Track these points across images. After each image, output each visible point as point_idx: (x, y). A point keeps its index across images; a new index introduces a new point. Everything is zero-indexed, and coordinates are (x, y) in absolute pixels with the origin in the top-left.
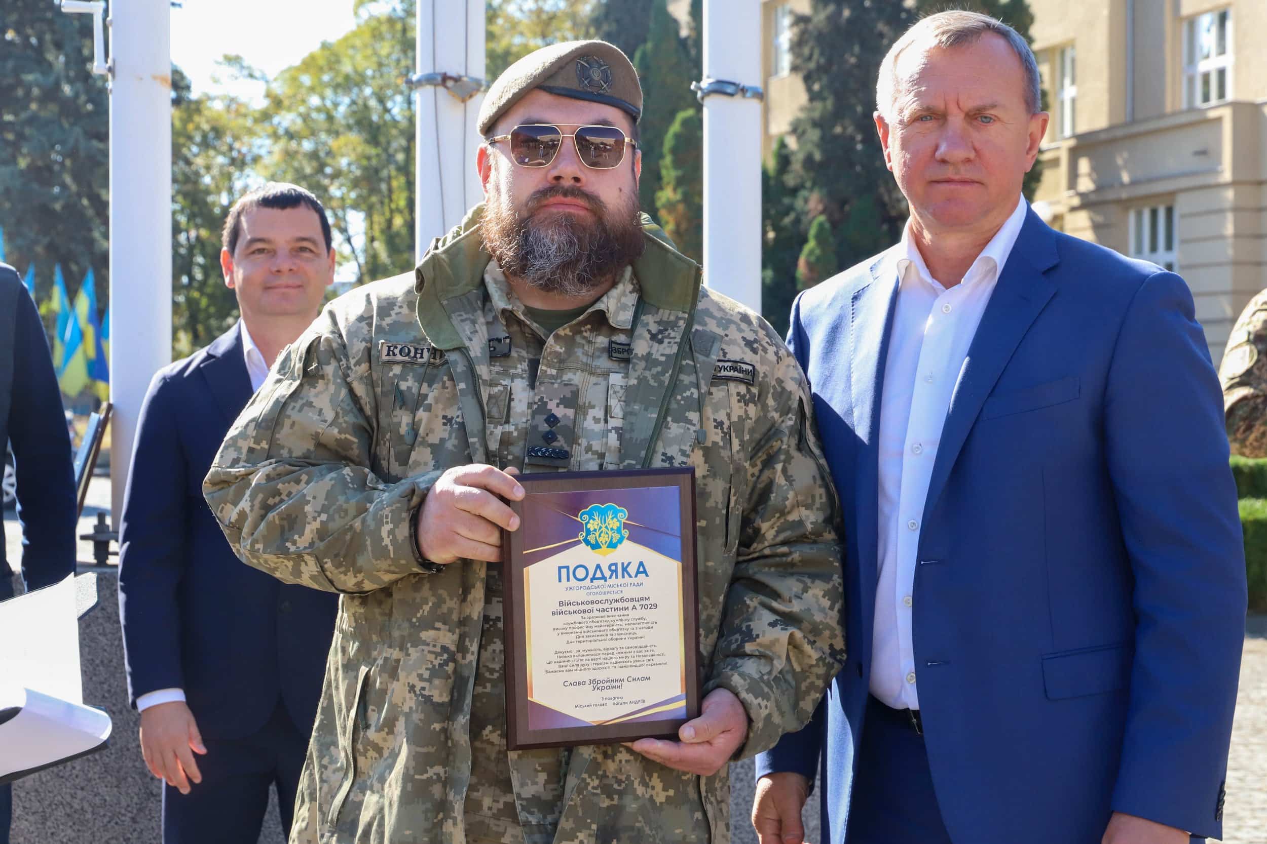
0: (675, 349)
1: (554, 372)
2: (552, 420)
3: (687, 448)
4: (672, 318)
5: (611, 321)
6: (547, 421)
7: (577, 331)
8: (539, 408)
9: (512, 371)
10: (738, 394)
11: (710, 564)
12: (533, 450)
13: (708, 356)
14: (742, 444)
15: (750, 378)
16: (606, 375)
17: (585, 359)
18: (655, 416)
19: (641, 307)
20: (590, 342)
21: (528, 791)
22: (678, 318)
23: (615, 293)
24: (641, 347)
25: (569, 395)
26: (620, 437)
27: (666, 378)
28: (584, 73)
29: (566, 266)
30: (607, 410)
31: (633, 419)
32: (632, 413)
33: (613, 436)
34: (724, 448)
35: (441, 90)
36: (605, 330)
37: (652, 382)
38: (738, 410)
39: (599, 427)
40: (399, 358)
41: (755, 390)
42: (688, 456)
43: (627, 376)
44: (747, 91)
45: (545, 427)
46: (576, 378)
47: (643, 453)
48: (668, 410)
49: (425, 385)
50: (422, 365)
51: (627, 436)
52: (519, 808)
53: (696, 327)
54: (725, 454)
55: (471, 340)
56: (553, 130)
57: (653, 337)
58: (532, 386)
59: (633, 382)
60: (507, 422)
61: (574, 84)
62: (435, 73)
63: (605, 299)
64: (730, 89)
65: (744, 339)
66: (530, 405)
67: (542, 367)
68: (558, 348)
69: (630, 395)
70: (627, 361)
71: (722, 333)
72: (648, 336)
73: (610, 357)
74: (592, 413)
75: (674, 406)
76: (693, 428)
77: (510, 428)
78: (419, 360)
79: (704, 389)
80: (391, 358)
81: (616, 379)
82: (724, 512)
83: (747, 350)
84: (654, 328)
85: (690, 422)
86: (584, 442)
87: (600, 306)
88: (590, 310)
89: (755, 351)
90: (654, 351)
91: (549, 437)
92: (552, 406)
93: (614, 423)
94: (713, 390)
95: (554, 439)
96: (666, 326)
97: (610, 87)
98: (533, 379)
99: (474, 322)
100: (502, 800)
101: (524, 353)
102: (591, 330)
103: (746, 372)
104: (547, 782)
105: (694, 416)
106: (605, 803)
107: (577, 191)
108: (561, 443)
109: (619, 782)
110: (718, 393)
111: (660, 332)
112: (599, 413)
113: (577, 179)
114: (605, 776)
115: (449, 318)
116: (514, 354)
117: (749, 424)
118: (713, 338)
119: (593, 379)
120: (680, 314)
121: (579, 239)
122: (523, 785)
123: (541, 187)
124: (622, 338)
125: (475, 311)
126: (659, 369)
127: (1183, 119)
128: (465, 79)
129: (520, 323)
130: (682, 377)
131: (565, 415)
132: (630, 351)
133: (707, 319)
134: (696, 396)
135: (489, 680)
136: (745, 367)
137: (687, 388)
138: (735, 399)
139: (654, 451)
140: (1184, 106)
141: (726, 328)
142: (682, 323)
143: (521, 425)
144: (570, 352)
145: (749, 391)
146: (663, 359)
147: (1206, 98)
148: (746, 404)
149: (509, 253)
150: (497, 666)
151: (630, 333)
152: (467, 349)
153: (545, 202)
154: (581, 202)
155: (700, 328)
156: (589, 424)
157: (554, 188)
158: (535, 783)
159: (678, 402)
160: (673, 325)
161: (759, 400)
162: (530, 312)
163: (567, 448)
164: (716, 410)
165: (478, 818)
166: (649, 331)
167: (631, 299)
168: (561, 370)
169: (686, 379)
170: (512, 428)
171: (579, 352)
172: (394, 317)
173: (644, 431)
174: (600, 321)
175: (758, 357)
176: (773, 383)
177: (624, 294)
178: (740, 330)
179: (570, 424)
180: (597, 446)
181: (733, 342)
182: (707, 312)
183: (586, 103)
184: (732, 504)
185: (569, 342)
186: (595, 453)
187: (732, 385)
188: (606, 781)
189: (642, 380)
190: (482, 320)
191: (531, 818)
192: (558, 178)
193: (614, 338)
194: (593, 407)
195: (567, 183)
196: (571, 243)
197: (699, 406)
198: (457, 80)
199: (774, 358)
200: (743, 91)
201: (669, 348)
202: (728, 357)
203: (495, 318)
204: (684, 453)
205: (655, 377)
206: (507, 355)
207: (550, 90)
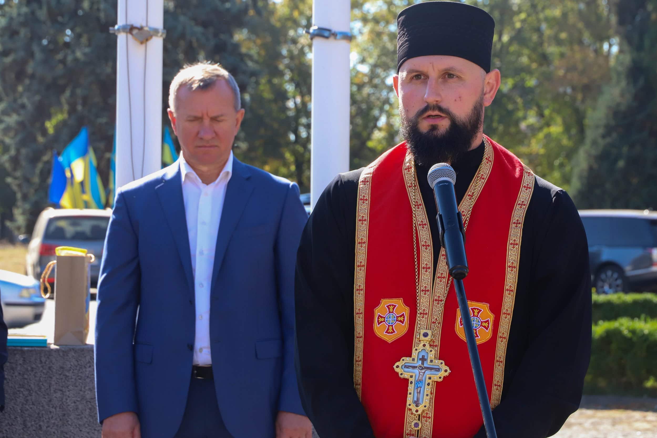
35: (130, 36)
44: (336, 35)
62: (127, 25)
64: (326, 34)
128: (146, 29)
198: (141, 29)
200: (334, 35)
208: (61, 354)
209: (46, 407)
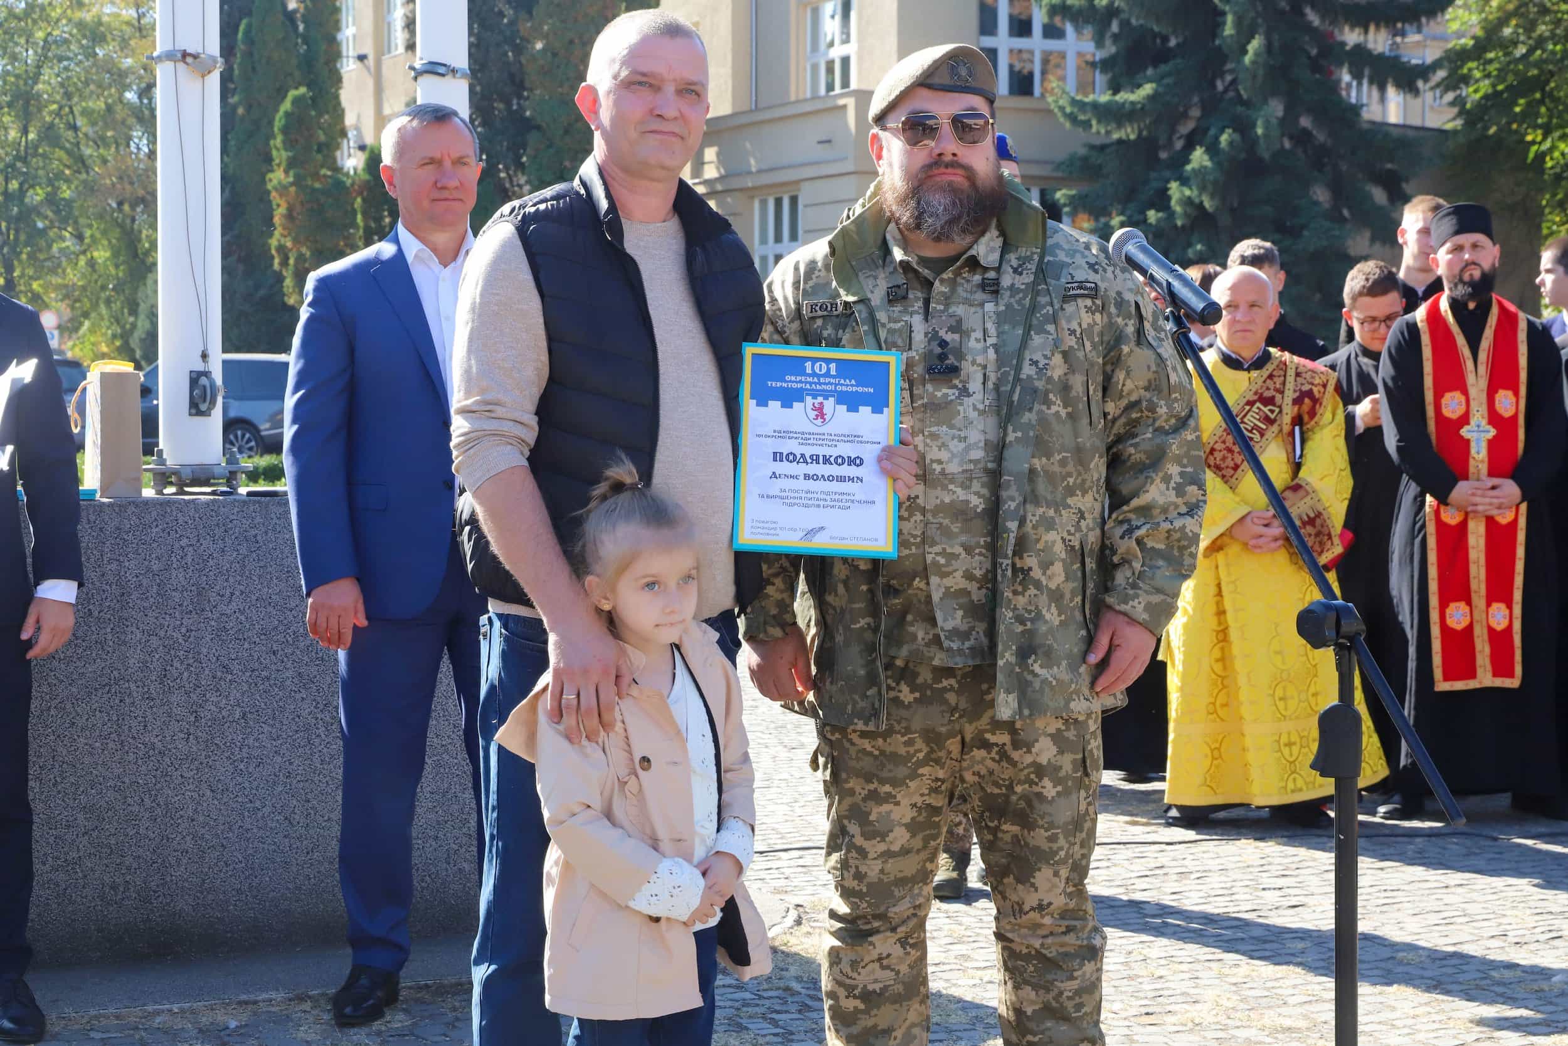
0: (1032, 278)
1: (942, 307)
2: (943, 344)
3: (1048, 353)
4: (1028, 253)
5: (982, 262)
6: (940, 345)
7: (957, 273)
8: (933, 336)
9: (910, 309)
10: (1086, 307)
11: (1079, 440)
12: (931, 368)
13: (1058, 279)
14: (1094, 346)
15: (1094, 292)
16: (982, 305)
17: (965, 295)
18: (1020, 332)
19: (1006, 248)
20: (968, 281)
21: (949, 625)
22: (1033, 253)
23: (984, 240)
24: (1006, 280)
25: (954, 324)
26: (996, 352)
27: (1027, 301)
28: (953, 70)
29: (951, 222)
30: (985, 331)
31: (1005, 337)
32: (1003, 333)
33: (991, 352)
34: (1079, 349)
36: (979, 270)
37: (1016, 306)
38: (1087, 319)
39: (980, 346)
40: (820, 313)
41: (1099, 302)
42: (1050, 359)
43: (997, 304)
45: (938, 350)
46: (959, 310)
47: (1015, 362)
48: (1030, 326)
49: (841, 331)
50: (837, 316)
51: (1002, 350)
52: (943, 638)
53: (1047, 259)
54: (1081, 354)
55: (872, 292)
56: (933, 117)
57: (1015, 271)
58: (926, 320)
59: (1002, 308)
60: (910, 349)
61: (946, 80)
62: (174, 50)
63: (975, 246)
64: (442, 70)
65: (1087, 263)
66: (926, 334)
67: (932, 305)
68: (943, 289)
69: (1001, 319)
70: (996, 292)
71: (1070, 261)
72: (1011, 270)
73: (984, 290)
74: (974, 335)
75: (1035, 322)
76: (1051, 337)
77: (913, 354)
78: (835, 313)
79: (1057, 306)
80: (814, 314)
81: (989, 307)
82: (1085, 399)
83: (1090, 271)
84: (1015, 263)
85: (1049, 333)
86: (969, 358)
87: (973, 252)
88: (965, 256)
89: (1096, 272)
90: (1016, 282)
91: (942, 357)
92: (942, 333)
93: (990, 341)
94: (1065, 306)
95: (946, 358)
96: (1023, 260)
97: (974, 80)
98: (927, 314)
99: (876, 278)
100: (932, 632)
101: (919, 294)
102: (969, 272)
103: (1091, 289)
104: (963, 617)
105: (1051, 328)
106: (1019, 629)
107: (955, 164)
108: (951, 360)
109: (1030, 612)
110: (1070, 308)
111: (1020, 266)
112: (979, 334)
113: (954, 155)
114: (1015, 609)
115: (857, 275)
116: (911, 296)
117: (1097, 329)
118: (1063, 265)
119: (973, 309)
120: (1034, 250)
121: (960, 200)
122: (945, 620)
123: (928, 161)
124: (992, 275)
125: (877, 267)
126: (1021, 295)
127: (808, 108)
129: (915, 271)
130: (1039, 299)
131: (953, 340)
132: (998, 284)
133: (1057, 251)
134: (1051, 312)
135: (914, 544)
136: (1089, 285)
137: (1044, 307)
138: (1083, 310)
139: (1023, 359)
140: (808, 95)
141: (1073, 257)
142: (1036, 257)
143: (920, 351)
144: (953, 290)
145: (1094, 303)
146: (1023, 287)
147: (830, 87)
148: (1093, 314)
149: (906, 217)
150: (919, 533)
151: (998, 269)
152: (869, 300)
153: (930, 173)
154: (960, 171)
155: (1051, 259)
156: (972, 344)
157: (937, 162)
158: (954, 618)
159: (1038, 319)
160: (1029, 259)
161: (1103, 309)
162: (923, 261)
163: (956, 364)
164: (1069, 321)
165: (915, 647)
166: (1011, 266)
167: (999, 242)
168: (947, 306)
169: (1043, 300)
170: (914, 354)
171: (960, 290)
172: (815, 280)
173: (1013, 345)
174: (974, 264)
175: (1098, 276)
176: (1114, 295)
177: (992, 240)
178: (1084, 256)
179: (957, 345)
180: (980, 359)
181: (1079, 267)
182: (1057, 246)
183: (956, 95)
184: (1091, 392)
185: (953, 283)
186: (980, 365)
187: (1079, 301)
188: (1017, 612)
189: (1008, 306)
190: (882, 275)
191: (952, 645)
192: (940, 155)
193: (986, 276)
194: (974, 331)
195: (948, 158)
196: (954, 203)
197: (1054, 320)
198: (195, 57)
199: (1112, 276)
201: (1028, 278)
202: (1075, 279)
203: (895, 268)
204: (1045, 357)
205: (1019, 302)
206: (905, 298)
207: (930, 87)
208: (117, 509)
209: (98, 584)
